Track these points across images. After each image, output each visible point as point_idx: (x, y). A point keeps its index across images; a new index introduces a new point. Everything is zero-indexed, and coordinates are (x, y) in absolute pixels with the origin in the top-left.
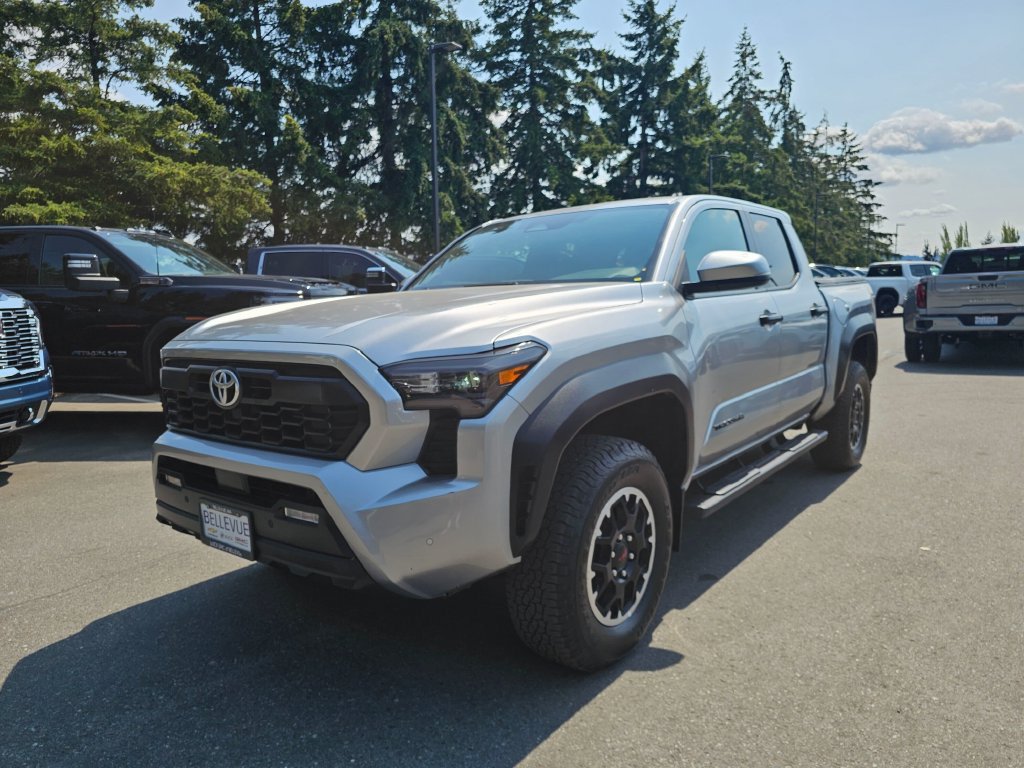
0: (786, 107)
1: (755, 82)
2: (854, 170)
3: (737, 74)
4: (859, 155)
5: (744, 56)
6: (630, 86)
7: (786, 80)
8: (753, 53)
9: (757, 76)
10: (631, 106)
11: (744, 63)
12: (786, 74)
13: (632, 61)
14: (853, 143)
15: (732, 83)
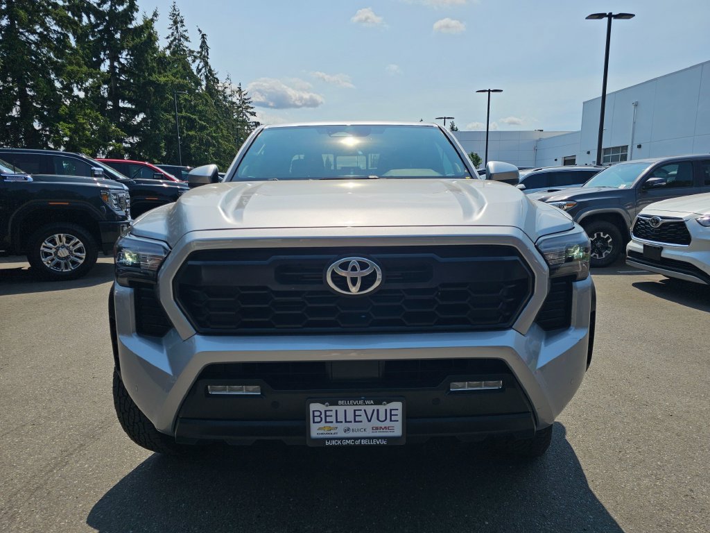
0: (206, 64)
1: (186, 43)
2: (248, 115)
3: (172, 35)
4: (250, 105)
5: (175, 22)
6: (97, 25)
7: (204, 45)
8: (182, 22)
9: (187, 39)
10: (99, 41)
11: (177, 28)
12: (204, 42)
13: (95, 5)
14: (246, 97)
15: (169, 40)
